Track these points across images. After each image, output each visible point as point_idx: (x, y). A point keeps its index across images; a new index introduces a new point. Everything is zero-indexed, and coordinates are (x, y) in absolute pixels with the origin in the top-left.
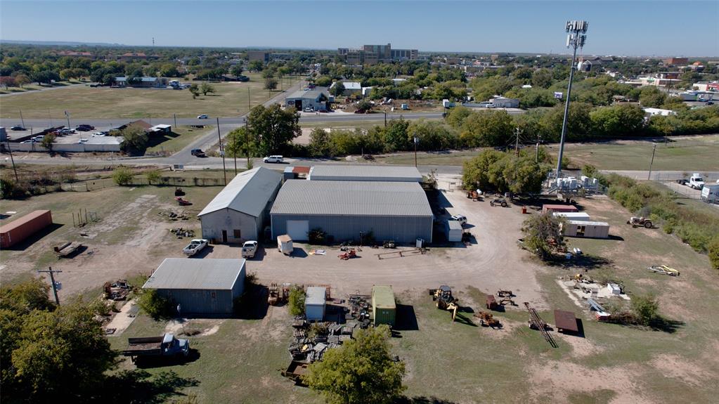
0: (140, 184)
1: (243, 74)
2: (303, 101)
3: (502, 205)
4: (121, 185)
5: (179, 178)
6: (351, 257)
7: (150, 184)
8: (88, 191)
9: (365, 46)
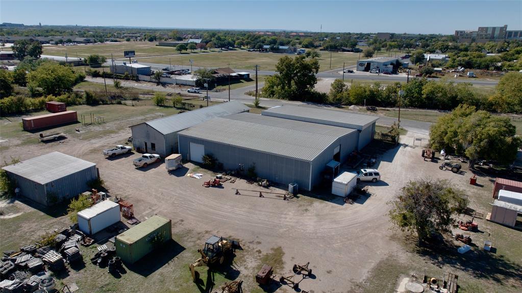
0: (169, 105)
1: (357, 47)
2: (371, 64)
3: (452, 170)
4: (158, 105)
5: (192, 104)
6: (213, 186)
7: (174, 107)
8: (133, 106)
9: (479, 28)
